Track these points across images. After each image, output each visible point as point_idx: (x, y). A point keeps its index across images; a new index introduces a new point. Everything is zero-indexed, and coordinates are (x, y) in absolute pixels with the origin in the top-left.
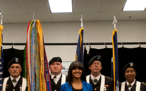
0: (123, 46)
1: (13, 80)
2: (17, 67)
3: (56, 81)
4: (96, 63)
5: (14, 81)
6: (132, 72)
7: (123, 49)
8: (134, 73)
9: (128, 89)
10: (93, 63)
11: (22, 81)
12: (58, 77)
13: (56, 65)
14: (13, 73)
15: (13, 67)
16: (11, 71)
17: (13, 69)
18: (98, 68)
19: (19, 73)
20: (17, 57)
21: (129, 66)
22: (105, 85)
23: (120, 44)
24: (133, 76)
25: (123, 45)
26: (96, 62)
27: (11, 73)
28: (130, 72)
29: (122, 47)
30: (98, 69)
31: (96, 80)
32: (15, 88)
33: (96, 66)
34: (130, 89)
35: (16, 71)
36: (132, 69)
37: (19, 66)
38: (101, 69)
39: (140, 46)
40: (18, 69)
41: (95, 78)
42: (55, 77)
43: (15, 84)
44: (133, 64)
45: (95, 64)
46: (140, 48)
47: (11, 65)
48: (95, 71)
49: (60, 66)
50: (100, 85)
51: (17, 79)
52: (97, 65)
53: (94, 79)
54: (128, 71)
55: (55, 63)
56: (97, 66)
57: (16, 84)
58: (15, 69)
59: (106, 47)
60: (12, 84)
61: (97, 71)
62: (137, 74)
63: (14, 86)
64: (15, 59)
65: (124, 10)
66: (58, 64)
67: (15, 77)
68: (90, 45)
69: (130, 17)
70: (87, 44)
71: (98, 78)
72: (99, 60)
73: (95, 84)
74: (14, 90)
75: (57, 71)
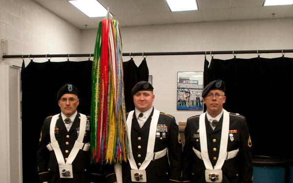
0: (259, 56)
1: (66, 120)
2: (71, 99)
3: (141, 122)
4: (214, 94)
7: (259, 59)
10: (209, 94)
11: (80, 119)
12: (146, 115)
13: (142, 95)
14: (65, 108)
15: (65, 99)
16: (62, 105)
17: (65, 102)
18: (217, 102)
19: (74, 108)
22: (230, 130)
23: (255, 52)
25: (259, 54)
26: (214, 92)
27: (62, 109)
29: (257, 57)
30: (217, 104)
31: (215, 123)
32: (69, 133)
33: (213, 100)
35: (69, 105)
37: (74, 97)
38: (224, 102)
39: (283, 55)
40: (72, 103)
41: (214, 119)
42: (141, 115)
43: (68, 127)
45: (212, 96)
46: (283, 58)
47: (62, 95)
48: (212, 108)
49: (150, 97)
50: (220, 131)
52: (214, 98)
53: (211, 121)
55: (141, 92)
56: (216, 100)
57: (70, 127)
58: (68, 103)
59: (235, 57)
60: (65, 126)
61: (216, 108)
63: (68, 130)
64: (67, 86)
65: (266, 5)
67: (69, 115)
68: (212, 54)
69: (273, 14)
70: (208, 53)
71: (218, 118)
72: (220, 89)
73: (214, 129)
74: (68, 136)
75: (143, 107)
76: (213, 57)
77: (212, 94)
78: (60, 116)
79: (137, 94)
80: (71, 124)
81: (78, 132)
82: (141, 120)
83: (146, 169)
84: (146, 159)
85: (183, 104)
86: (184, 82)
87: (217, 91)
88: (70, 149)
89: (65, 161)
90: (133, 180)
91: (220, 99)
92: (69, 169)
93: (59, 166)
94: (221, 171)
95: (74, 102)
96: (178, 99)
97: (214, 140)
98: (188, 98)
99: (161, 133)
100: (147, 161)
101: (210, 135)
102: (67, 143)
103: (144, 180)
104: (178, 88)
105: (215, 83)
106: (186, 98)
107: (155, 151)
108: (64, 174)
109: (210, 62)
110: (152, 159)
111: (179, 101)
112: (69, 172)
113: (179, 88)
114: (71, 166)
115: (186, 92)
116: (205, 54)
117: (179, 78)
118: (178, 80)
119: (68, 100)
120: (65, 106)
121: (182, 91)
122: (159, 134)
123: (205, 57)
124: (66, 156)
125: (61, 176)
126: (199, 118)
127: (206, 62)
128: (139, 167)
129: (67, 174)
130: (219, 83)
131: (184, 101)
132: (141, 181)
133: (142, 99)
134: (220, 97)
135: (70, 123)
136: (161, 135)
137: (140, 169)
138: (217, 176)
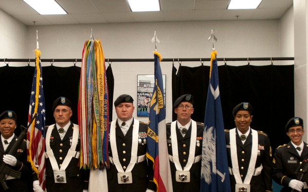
0: (226, 64)
1: (59, 130)
2: (64, 110)
3: (125, 130)
5: (62, 131)
6: (246, 117)
7: (226, 66)
8: (249, 118)
9: (242, 143)
10: (180, 105)
11: (73, 129)
12: (128, 123)
13: (124, 107)
15: (59, 111)
16: (56, 116)
17: (58, 113)
19: (67, 118)
20: (63, 96)
21: (241, 108)
23: (221, 60)
24: (247, 122)
25: (226, 62)
26: (184, 103)
27: (56, 119)
28: (243, 117)
29: (224, 64)
30: (187, 114)
31: (184, 130)
32: (62, 142)
33: (183, 111)
34: (243, 142)
36: (246, 113)
37: (66, 108)
38: (192, 113)
39: (249, 63)
40: (65, 113)
41: (183, 127)
42: (124, 124)
43: (62, 136)
44: (249, 105)
47: (56, 107)
48: (183, 117)
49: (130, 108)
51: (66, 128)
52: (184, 109)
53: (181, 129)
54: (240, 115)
55: (123, 104)
56: (185, 111)
58: (61, 114)
59: (202, 64)
60: (59, 135)
61: (186, 118)
62: (253, 119)
63: (62, 139)
64: (60, 100)
66: (127, 106)
67: (62, 124)
68: (180, 61)
69: (237, 16)
70: (176, 60)
71: (187, 127)
72: (189, 101)
73: (184, 136)
74: (61, 145)
75: (125, 117)
76: (180, 64)
77: (183, 106)
78: (55, 126)
79: (120, 105)
80: (65, 133)
81: (71, 140)
82: (124, 128)
83: (132, 172)
84: (131, 162)
85: (144, 109)
86: (145, 86)
87: (187, 103)
88: (64, 156)
89: (60, 167)
90: (120, 182)
91: (190, 110)
92: (63, 175)
93: (54, 172)
94: (189, 173)
95: (67, 113)
96: (139, 105)
97: (184, 145)
98: (149, 104)
99: (142, 139)
100: (133, 164)
101: (181, 141)
102: (61, 151)
103: (130, 181)
104: (138, 92)
105: (185, 97)
106: (147, 103)
107: (138, 155)
108: (58, 180)
109: (178, 69)
110: (136, 162)
111: (139, 107)
112: (62, 178)
113: (140, 93)
114: (65, 172)
115: (147, 97)
116: (172, 61)
117: (139, 82)
118: (139, 84)
119: (61, 112)
120: (58, 117)
121: (143, 96)
122: (140, 140)
123: (173, 64)
124: (60, 162)
125: (56, 182)
126: (170, 126)
127: (174, 69)
128: (125, 170)
129: (61, 180)
130: (189, 97)
131: (145, 107)
132: (127, 182)
133: (124, 110)
134: (190, 108)
135: (63, 132)
136: (143, 142)
137: (126, 171)
138: (186, 177)
